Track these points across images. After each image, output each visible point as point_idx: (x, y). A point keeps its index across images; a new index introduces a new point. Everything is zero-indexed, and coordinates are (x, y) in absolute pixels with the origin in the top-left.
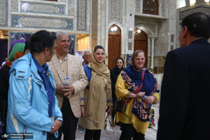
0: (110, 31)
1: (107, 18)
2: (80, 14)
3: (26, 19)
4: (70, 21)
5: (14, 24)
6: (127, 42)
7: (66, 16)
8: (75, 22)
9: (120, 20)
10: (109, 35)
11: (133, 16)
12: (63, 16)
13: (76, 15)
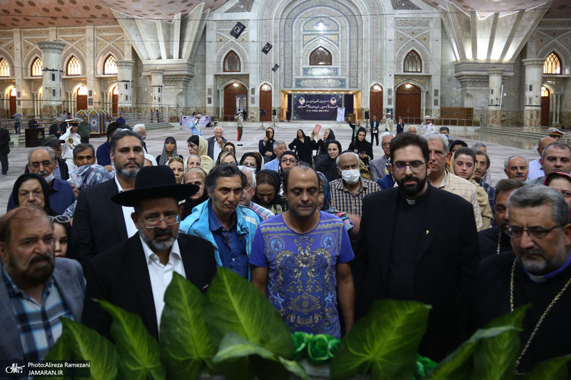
0: (372, 88)
1: (369, 79)
2: (352, 74)
3: (307, 81)
4: (342, 80)
5: (298, 86)
6: (387, 98)
7: (339, 76)
8: (347, 81)
9: (381, 80)
10: (371, 92)
11: (393, 76)
12: (337, 77)
13: (348, 75)
